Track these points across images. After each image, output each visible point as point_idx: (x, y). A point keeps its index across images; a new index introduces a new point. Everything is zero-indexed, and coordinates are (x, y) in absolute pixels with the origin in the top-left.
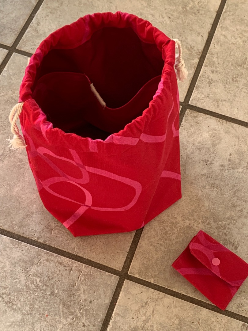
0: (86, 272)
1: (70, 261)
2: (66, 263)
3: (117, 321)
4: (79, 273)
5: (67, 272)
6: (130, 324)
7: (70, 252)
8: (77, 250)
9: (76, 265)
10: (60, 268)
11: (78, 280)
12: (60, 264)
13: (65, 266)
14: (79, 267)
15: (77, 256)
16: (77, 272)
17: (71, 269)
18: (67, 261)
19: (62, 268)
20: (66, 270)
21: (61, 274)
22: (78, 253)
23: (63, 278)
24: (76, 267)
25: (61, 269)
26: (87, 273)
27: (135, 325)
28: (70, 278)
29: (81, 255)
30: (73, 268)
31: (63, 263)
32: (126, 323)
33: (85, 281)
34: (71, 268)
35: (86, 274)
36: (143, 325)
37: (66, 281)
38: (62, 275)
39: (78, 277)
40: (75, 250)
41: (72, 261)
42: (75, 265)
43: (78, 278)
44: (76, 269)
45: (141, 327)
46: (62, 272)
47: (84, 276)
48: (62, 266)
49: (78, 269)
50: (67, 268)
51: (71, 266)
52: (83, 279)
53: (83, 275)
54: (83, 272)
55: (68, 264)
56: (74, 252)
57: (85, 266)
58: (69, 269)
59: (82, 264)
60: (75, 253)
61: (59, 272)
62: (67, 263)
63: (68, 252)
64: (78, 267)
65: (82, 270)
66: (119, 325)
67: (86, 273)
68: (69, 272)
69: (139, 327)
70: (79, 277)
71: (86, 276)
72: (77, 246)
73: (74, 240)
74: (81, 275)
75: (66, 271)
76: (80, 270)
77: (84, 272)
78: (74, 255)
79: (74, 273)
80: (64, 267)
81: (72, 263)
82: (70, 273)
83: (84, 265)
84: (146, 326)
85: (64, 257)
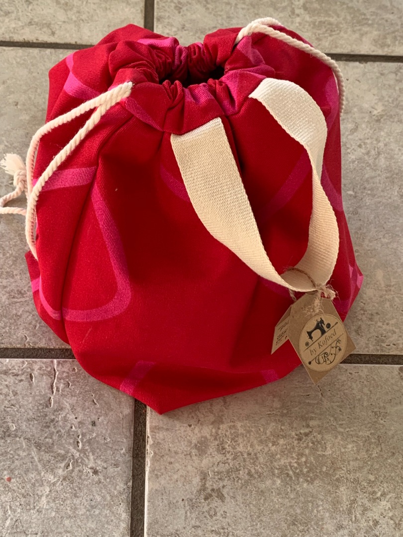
0: (64, 372)
1: (23, 362)
2: (17, 368)
3: (160, 441)
4: (52, 378)
5: (26, 384)
6: (188, 438)
7: (19, 346)
8: (31, 340)
9: (39, 367)
10: (5, 381)
11: (53, 392)
12: (5, 374)
13: (17, 375)
14: (47, 367)
15: (35, 349)
16: (45, 377)
17: (31, 377)
18: (17, 363)
19: (10, 380)
20: (21, 380)
21: (12, 392)
22: (35, 343)
23: (20, 397)
24: (40, 369)
25: (10, 382)
26: (68, 373)
27: (199, 435)
28: (35, 393)
29: (42, 346)
30: (36, 373)
31: (10, 370)
32: (180, 439)
33: (68, 389)
34: (31, 374)
35: (66, 376)
36: (214, 431)
37: (28, 401)
38: (15, 394)
39: (49, 385)
40: (26, 339)
41: (27, 361)
42: (36, 367)
43: (52, 389)
44: (42, 372)
45: (211, 435)
46: (13, 388)
47: (62, 381)
48: (11, 376)
49: (46, 372)
50: (23, 377)
51: (29, 370)
52: (61, 386)
53: (59, 379)
54: (57, 373)
55: (22, 370)
56: (27, 345)
57: (59, 363)
58: (27, 379)
59: (51, 360)
60: (29, 345)
61: (7, 390)
62: (19, 367)
63: (14, 348)
64: (44, 368)
65: (54, 370)
66: (166, 447)
67: (65, 374)
68: (29, 382)
69: (208, 437)
70: (52, 386)
71: (67, 380)
72: (28, 332)
73: (19, 323)
74: (55, 380)
75: (22, 383)
76: (50, 372)
77: (59, 373)
78: (28, 349)
79: (39, 382)
80: (15, 377)
81: (29, 364)
82: (31, 385)
83: (55, 361)
84: (220, 431)
85: (8, 360)
